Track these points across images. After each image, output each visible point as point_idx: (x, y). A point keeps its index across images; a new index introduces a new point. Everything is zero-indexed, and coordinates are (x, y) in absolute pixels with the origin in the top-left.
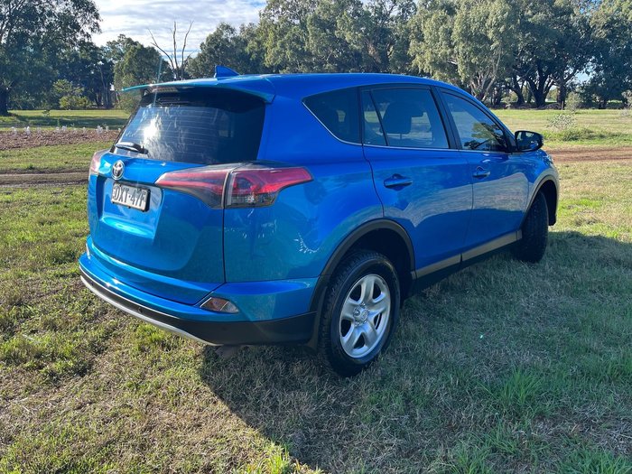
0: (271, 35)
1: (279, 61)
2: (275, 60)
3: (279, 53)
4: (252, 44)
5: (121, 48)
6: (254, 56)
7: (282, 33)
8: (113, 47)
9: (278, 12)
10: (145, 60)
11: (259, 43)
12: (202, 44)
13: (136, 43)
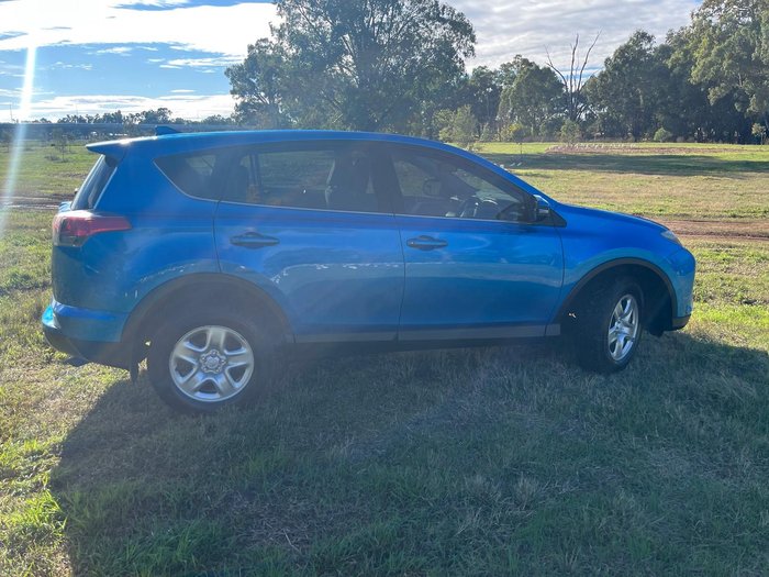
0: (705, 41)
1: (710, 75)
2: (703, 75)
3: (712, 64)
4: (678, 54)
5: (514, 70)
6: (676, 70)
7: (722, 38)
8: (506, 70)
9: (720, 9)
10: (538, 82)
11: (687, 52)
12: (608, 59)
13: (531, 64)
